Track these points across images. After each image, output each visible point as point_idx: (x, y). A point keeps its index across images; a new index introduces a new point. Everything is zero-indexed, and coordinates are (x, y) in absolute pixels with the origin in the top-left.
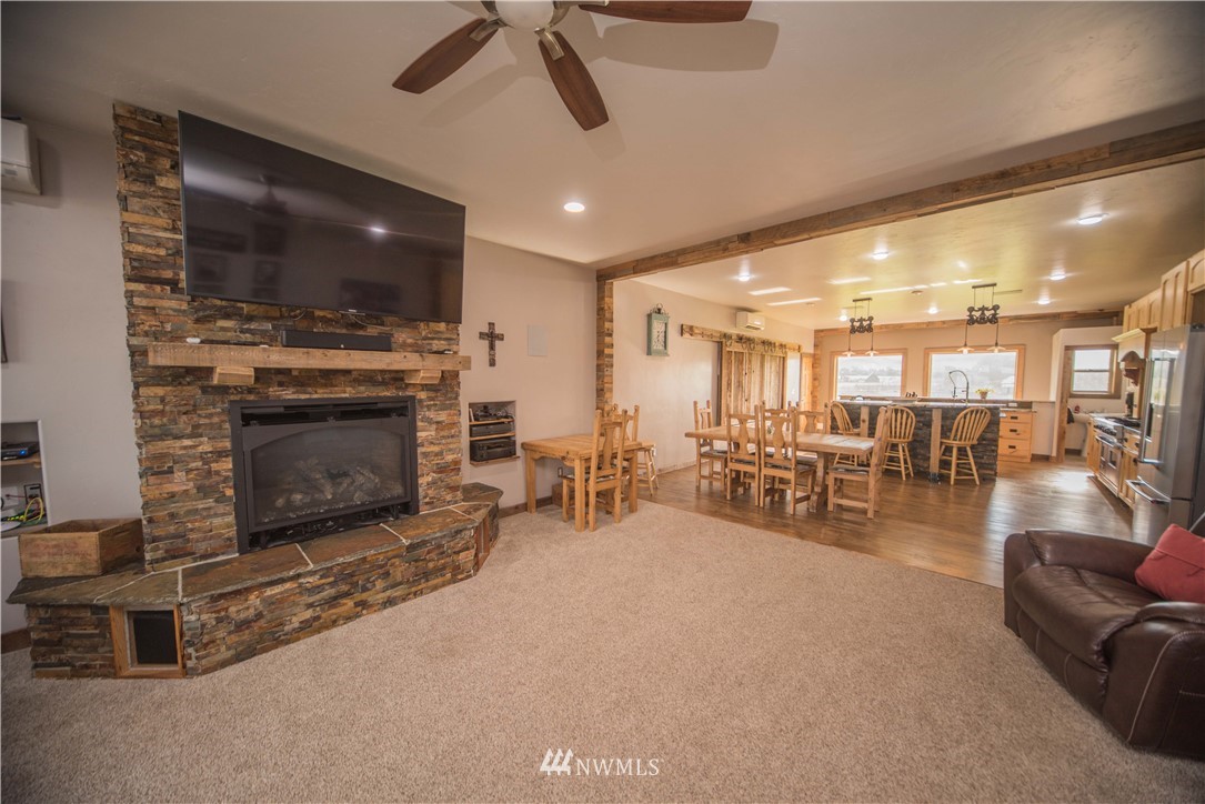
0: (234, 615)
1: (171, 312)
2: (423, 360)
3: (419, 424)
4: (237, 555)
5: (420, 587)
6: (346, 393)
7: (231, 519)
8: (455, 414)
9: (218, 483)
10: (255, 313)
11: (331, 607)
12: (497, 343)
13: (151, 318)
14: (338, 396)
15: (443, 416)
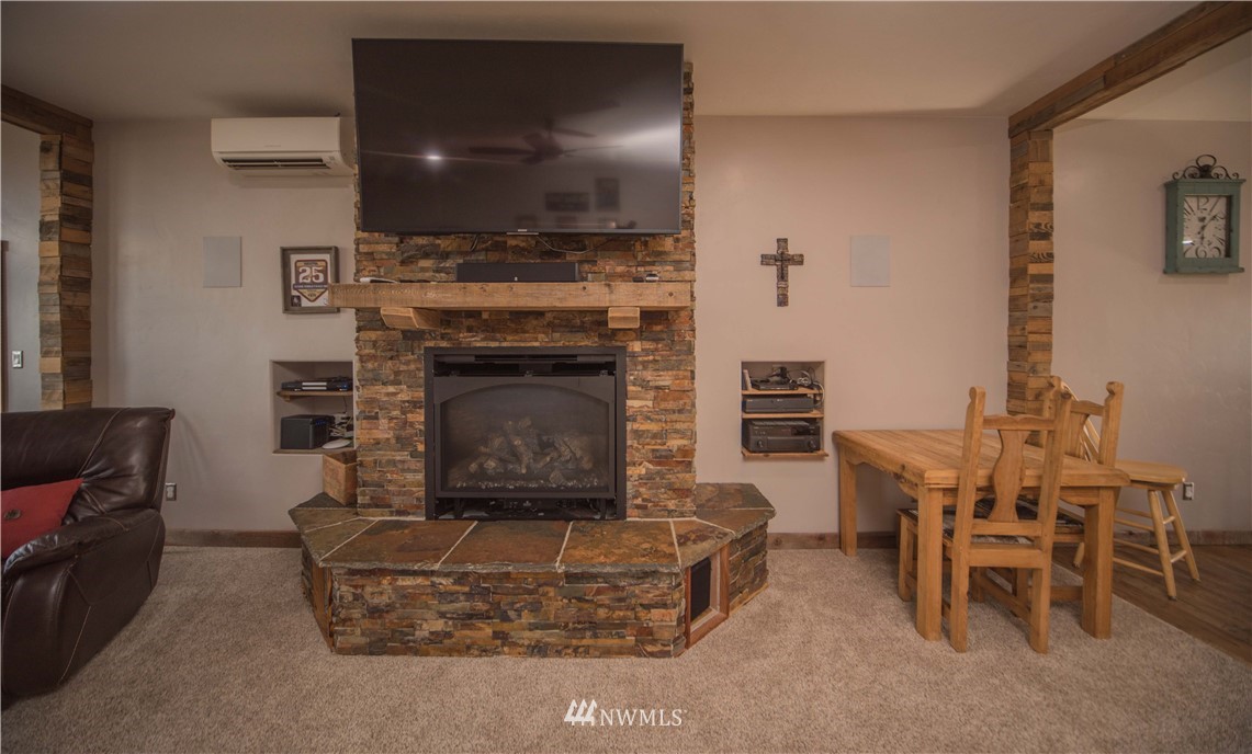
0: (368, 597)
1: (384, 256)
2: (612, 292)
3: (631, 388)
4: (423, 519)
5: (585, 642)
6: (537, 341)
7: (420, 477)
8: (685, 378)
9: (412, 436)
10: (450, 249)
11: (465, 626)
12: (792, 270)
13: (370, 263)
14: (529, 345)
15: (666, 380)
